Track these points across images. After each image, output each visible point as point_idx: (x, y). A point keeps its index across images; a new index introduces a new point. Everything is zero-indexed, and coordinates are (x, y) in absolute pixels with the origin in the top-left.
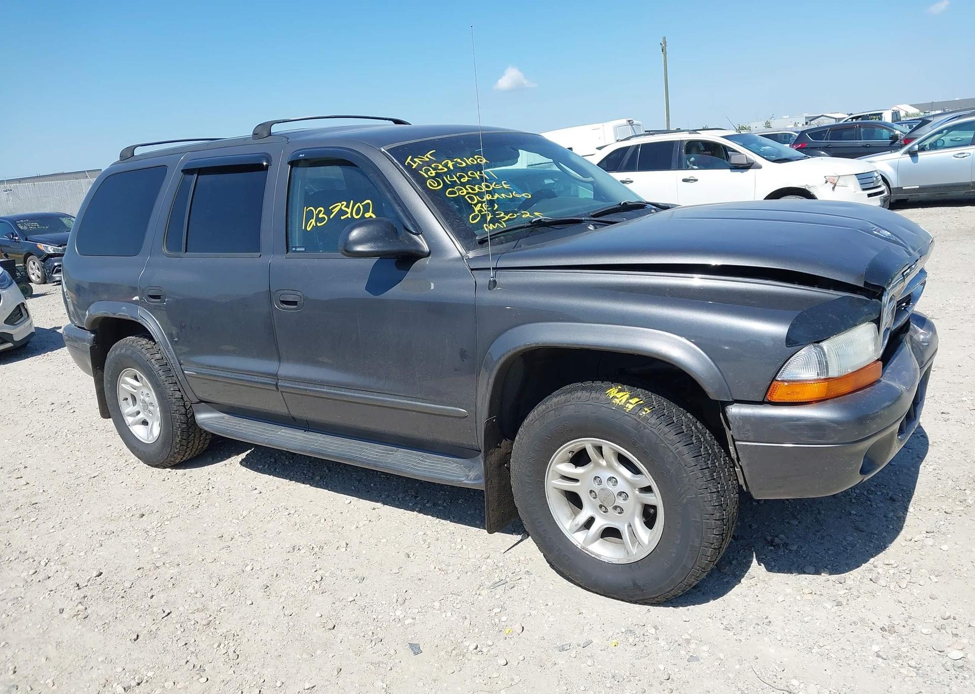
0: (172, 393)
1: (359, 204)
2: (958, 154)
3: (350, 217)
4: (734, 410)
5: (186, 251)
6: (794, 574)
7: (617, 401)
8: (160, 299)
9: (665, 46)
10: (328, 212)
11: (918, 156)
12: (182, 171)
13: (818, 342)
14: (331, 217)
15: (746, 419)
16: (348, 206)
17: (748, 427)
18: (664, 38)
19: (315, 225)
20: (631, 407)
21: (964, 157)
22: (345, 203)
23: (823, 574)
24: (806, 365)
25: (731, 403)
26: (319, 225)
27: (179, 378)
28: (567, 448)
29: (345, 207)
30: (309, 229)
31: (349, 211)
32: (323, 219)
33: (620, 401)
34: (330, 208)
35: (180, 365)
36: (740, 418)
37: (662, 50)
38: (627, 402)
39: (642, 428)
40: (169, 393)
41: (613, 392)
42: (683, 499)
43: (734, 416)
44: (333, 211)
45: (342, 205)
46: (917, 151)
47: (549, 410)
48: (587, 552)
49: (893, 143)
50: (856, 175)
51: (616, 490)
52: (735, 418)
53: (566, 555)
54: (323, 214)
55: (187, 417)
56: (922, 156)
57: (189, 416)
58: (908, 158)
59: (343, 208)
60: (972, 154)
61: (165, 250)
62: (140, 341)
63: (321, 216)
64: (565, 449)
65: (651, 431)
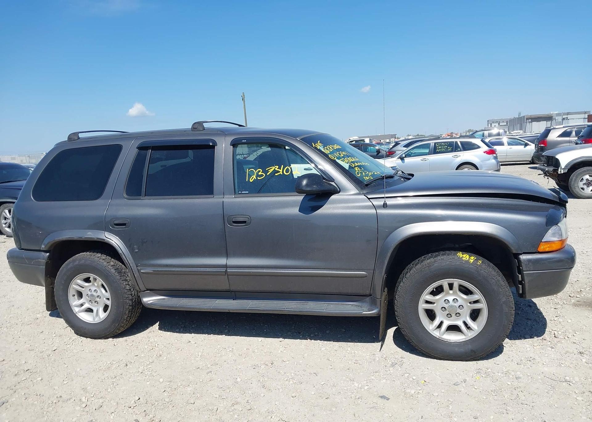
0: (125, 286)
1: (287, 167)
2: (423, 159)
3: (282, 174)
4: (523, 257)
5: (145, 196)
6: (523, 340)
7: (465, 259)
8: (125, 225)
9: (244, 97)
10: (265, 172)
11: (404, 160)
12: (137, 148)
13: (557, 224)
14: (268, 174)
15: (529, 261)
16: (280, 168)
17: (531, 264)
18: (243, 93)
19: (256, 179)
20: (472, 261)
21: (426, 160)
22: (277, 167)
23: (535, 338)
24: (554, 235)
25: (521, 254)
26: (258, 178)
27: (135, 276)
28: (432, 287)
29: (278, 169)
30: (251, 181)
31: (281, 171)
32: (262, 175)
33: (466, 258)
34: (267, 169)
35: (137, 267)
36: (527, 260)
37: (243, 99)
38: (469, 259)
39: (480, 270)
40: (122, 287)
41: (460, 254)
42: (501, 302)
43: (524, 260)
44: (269, 171)
45: (276, 167)
46: (404, 157)
47: (424, 267)
48: (442, 339)
49: (378, 154)
50: (391, 167)
51: (457, 305)
52: (525, 260)
53: (430, 342)
54: (262, 172)
55: (132, 301)
56: (407, 160)
57: (133, 301)
58: (400, 161)
59: (276, 169)
60: (429, 159)
61: (125, 195)
62: (96, 255)
63: (260, 173)
64: (431, 287)
65: (484, 271)
